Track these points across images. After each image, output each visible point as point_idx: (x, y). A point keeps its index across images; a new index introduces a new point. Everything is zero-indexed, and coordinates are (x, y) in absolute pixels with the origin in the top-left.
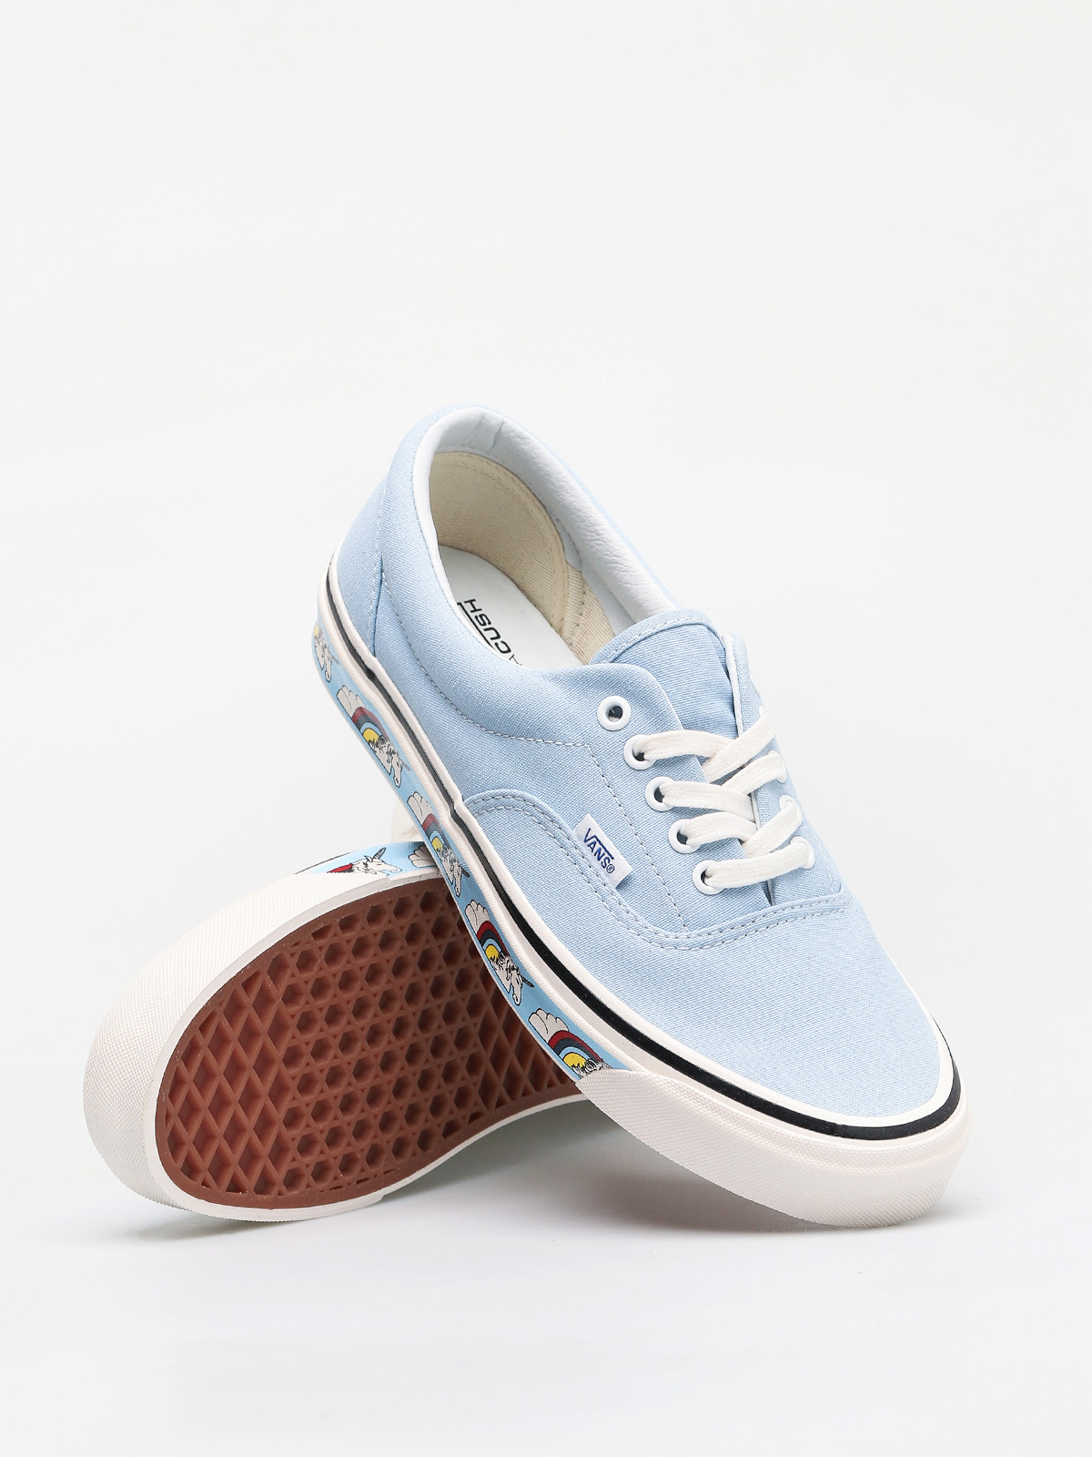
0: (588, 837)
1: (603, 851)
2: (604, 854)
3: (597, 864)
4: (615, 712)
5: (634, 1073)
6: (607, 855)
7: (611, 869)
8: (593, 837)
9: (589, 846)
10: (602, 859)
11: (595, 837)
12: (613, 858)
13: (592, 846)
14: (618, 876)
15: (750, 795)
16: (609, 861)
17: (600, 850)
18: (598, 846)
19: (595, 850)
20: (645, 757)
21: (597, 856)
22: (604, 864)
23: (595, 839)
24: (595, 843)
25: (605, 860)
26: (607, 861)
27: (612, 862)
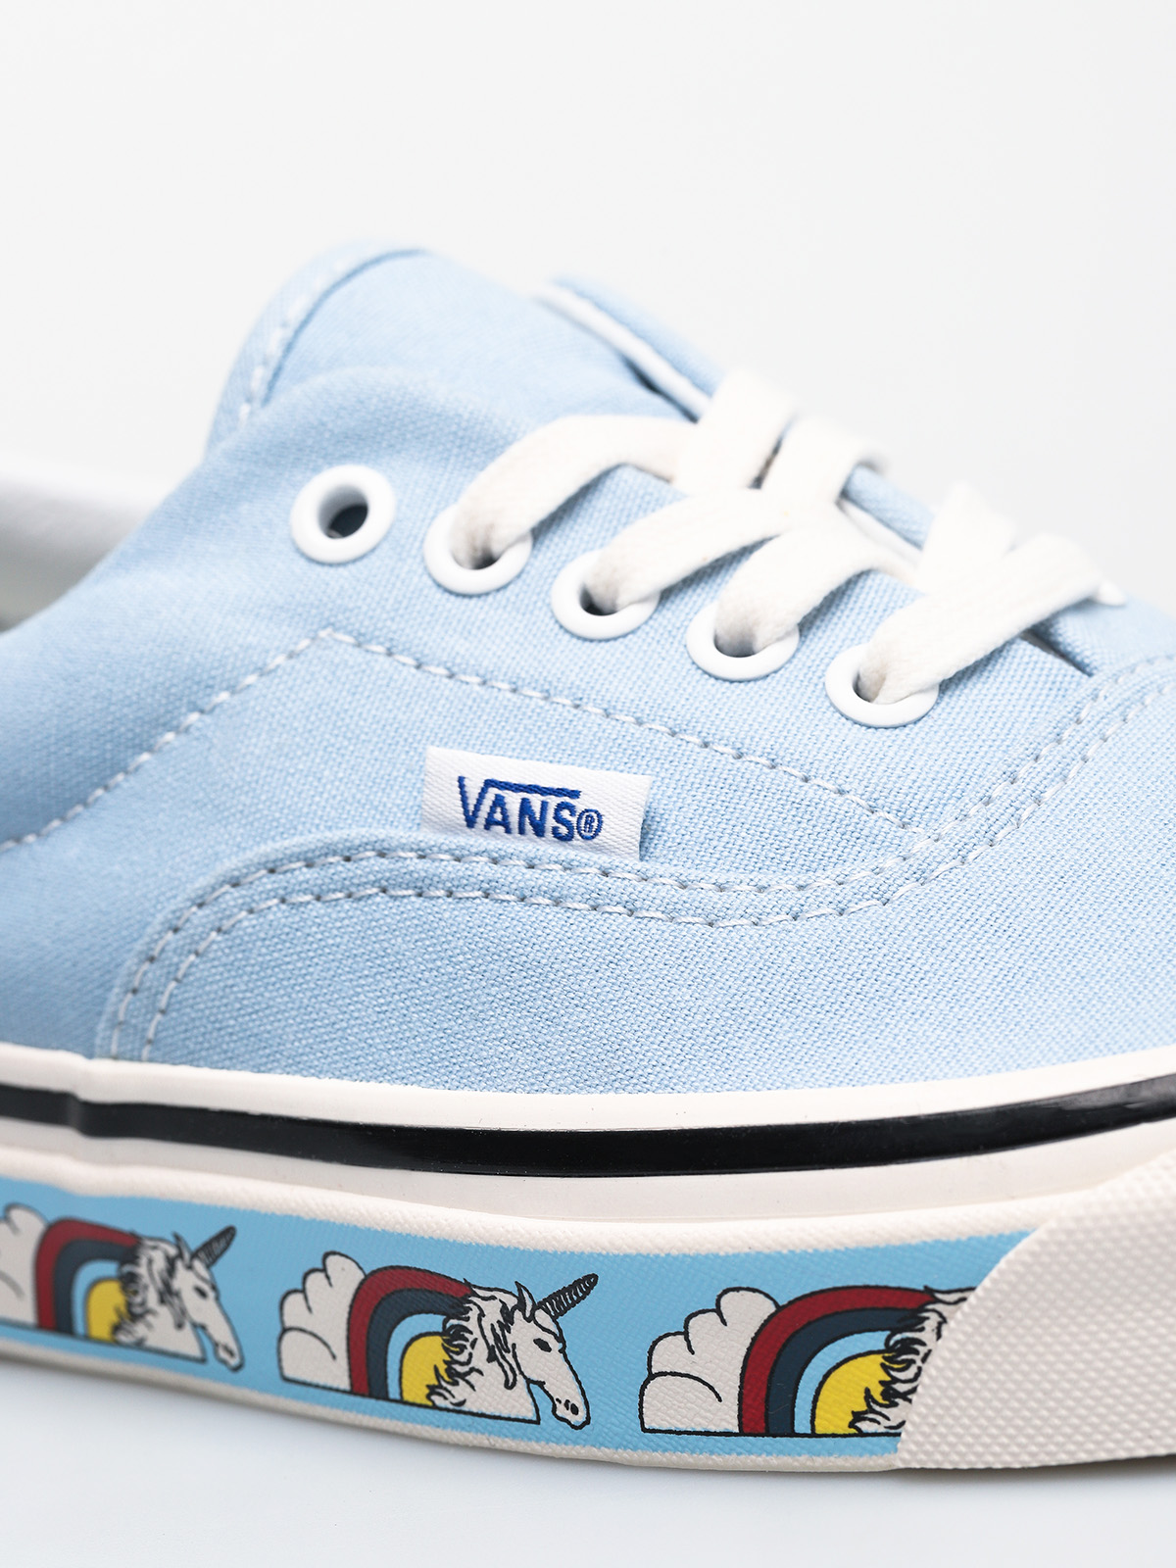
0: (472, 802)
1: (536, 800)
2: (544, 805)
3: (547, 847)
4: (346, 517)
5: (1040, 1234)
6: (554, 801)
7: (591, 825)
8: (483, 791)
9: (489, 823)
10: (551, 822)
11: (489, 783)
12: (575, 794)
13: (497, 820)
14: (621, 828)
15: (845, 494)
16: (572, 809)
17: (525, 804)
18: (513, 801)
19: (514, 819)
20: (496, 548)
21: (529, 827)
22: (563, 830)
23: (493, 792)
24: (499, 802)
25: (558, 818)
26: (565, 814)
27: (580, 805)
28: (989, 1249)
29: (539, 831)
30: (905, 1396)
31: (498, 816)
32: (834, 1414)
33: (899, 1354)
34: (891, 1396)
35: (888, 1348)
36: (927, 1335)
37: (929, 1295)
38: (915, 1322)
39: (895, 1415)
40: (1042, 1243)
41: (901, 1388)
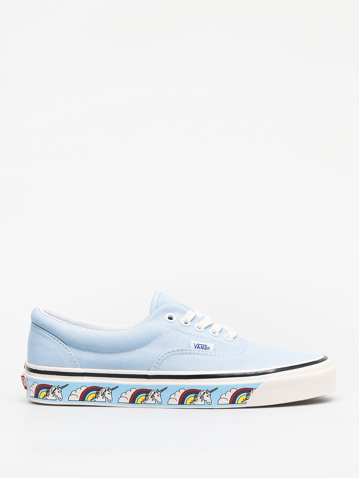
0: (196, 345)
1: (203, 346)
6: (204, 346)
7: (209, 348)
10: (204, 348)
11: (198, 344)
14: (212, 348)
18: (200, 346)
20: (187, 322)
21: (202, 348)
22: (206, 349)
23: (198, 345)
24: (199, 346)
25: (205, 347)
26: (206, 347)
27: (207, 346)
28: (259, 384)
29: (203, 349)
30: (247, 399)
31: (198, 347)
32: (240, 402)
33: (248, 395)
34: (246, 399)
35: (247, 394)
36: (251, 393)
37: (252, 389)
38: (250, 392)
39: (246, 401)
40: (265, 383)
41: (247, 398)
